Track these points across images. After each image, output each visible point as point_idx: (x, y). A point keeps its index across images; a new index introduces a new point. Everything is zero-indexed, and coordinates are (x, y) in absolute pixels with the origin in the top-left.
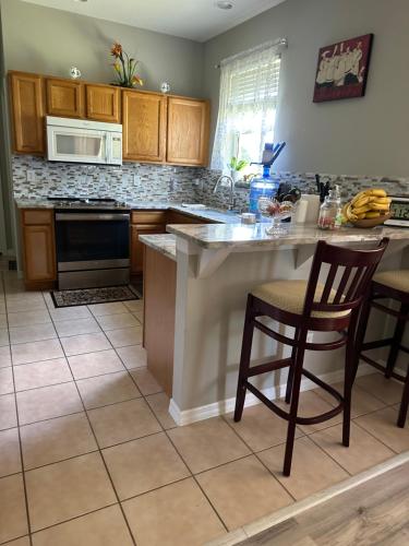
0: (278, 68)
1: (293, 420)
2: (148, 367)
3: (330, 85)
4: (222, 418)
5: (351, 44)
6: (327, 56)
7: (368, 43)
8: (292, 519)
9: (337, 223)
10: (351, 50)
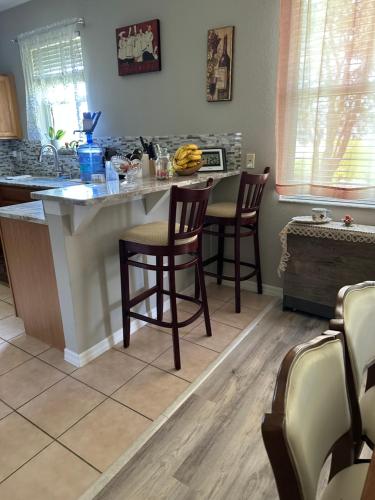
0: (79, 44)
1: (175, 326)
2: (27, 332)
3: (131, 61)
4: (114, 349)
5: (142, 27)
6: (124, 35)
7: (156, 27)
8: (193, 395)
9: (171, 174)
10: (144, 32)
